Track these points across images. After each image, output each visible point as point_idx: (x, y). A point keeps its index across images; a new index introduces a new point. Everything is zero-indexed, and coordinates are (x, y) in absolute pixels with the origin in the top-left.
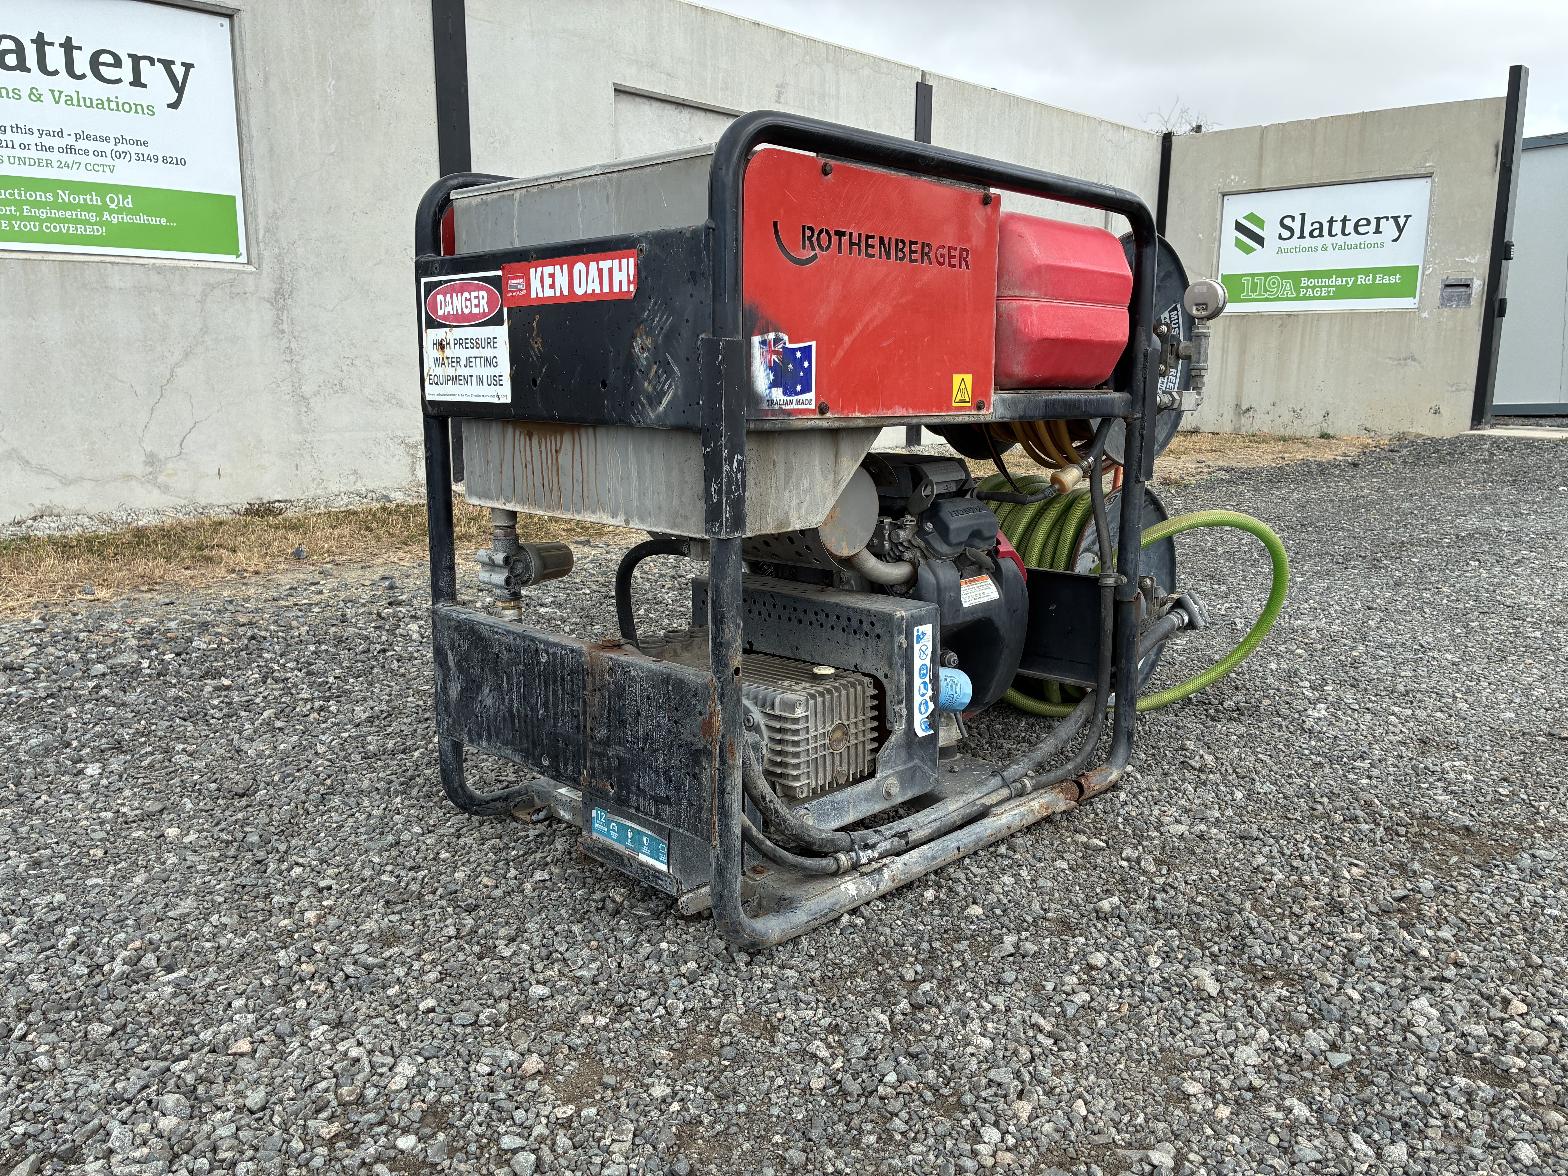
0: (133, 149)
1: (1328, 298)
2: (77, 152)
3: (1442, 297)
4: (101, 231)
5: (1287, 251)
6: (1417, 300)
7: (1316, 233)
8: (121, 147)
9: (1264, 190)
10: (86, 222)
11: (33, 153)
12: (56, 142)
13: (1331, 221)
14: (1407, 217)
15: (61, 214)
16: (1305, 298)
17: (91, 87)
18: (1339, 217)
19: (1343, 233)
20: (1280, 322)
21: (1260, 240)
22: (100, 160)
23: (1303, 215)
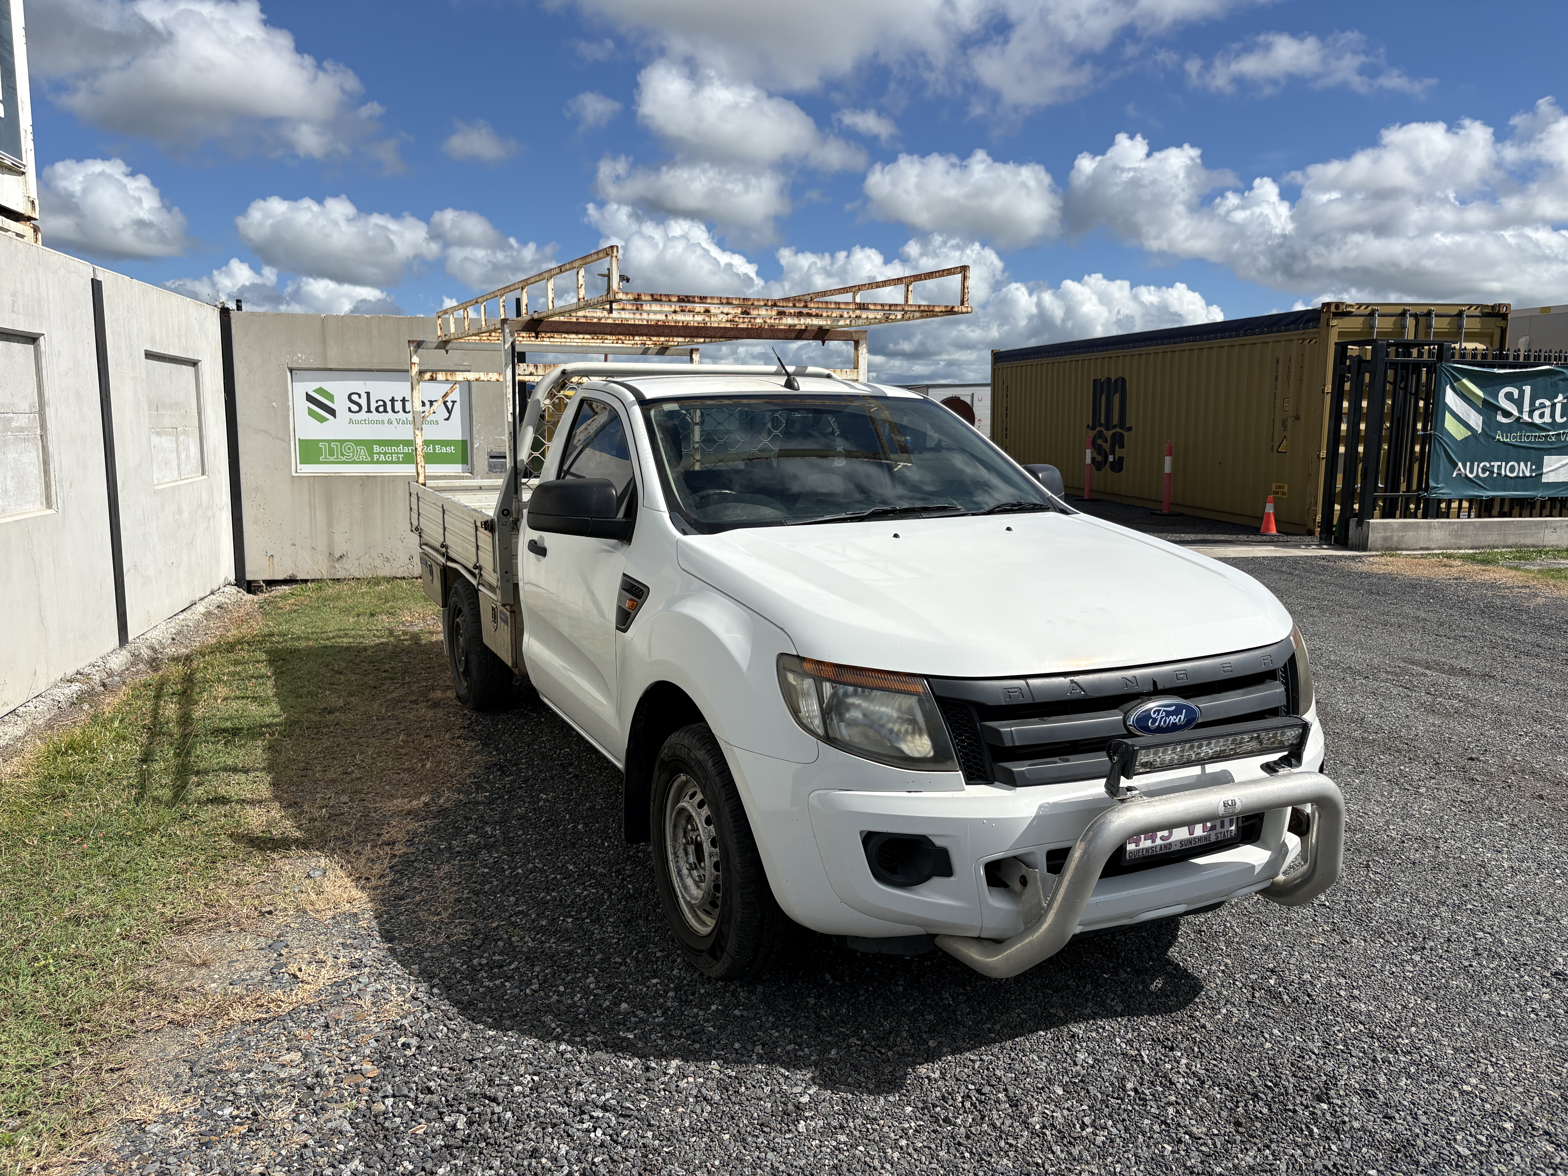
1: (398, 462)
3: (490, 466)
5: (358, 422)
6: (469, 466)
7: (381, 409)
9: (331, 370)
13: (393, 400)
14: (454, 402)
16: (378, 462)
18: (399, 397)
19: (404, 410)
20: (361, 482)
21: (332, 412)
23: (368, 394)
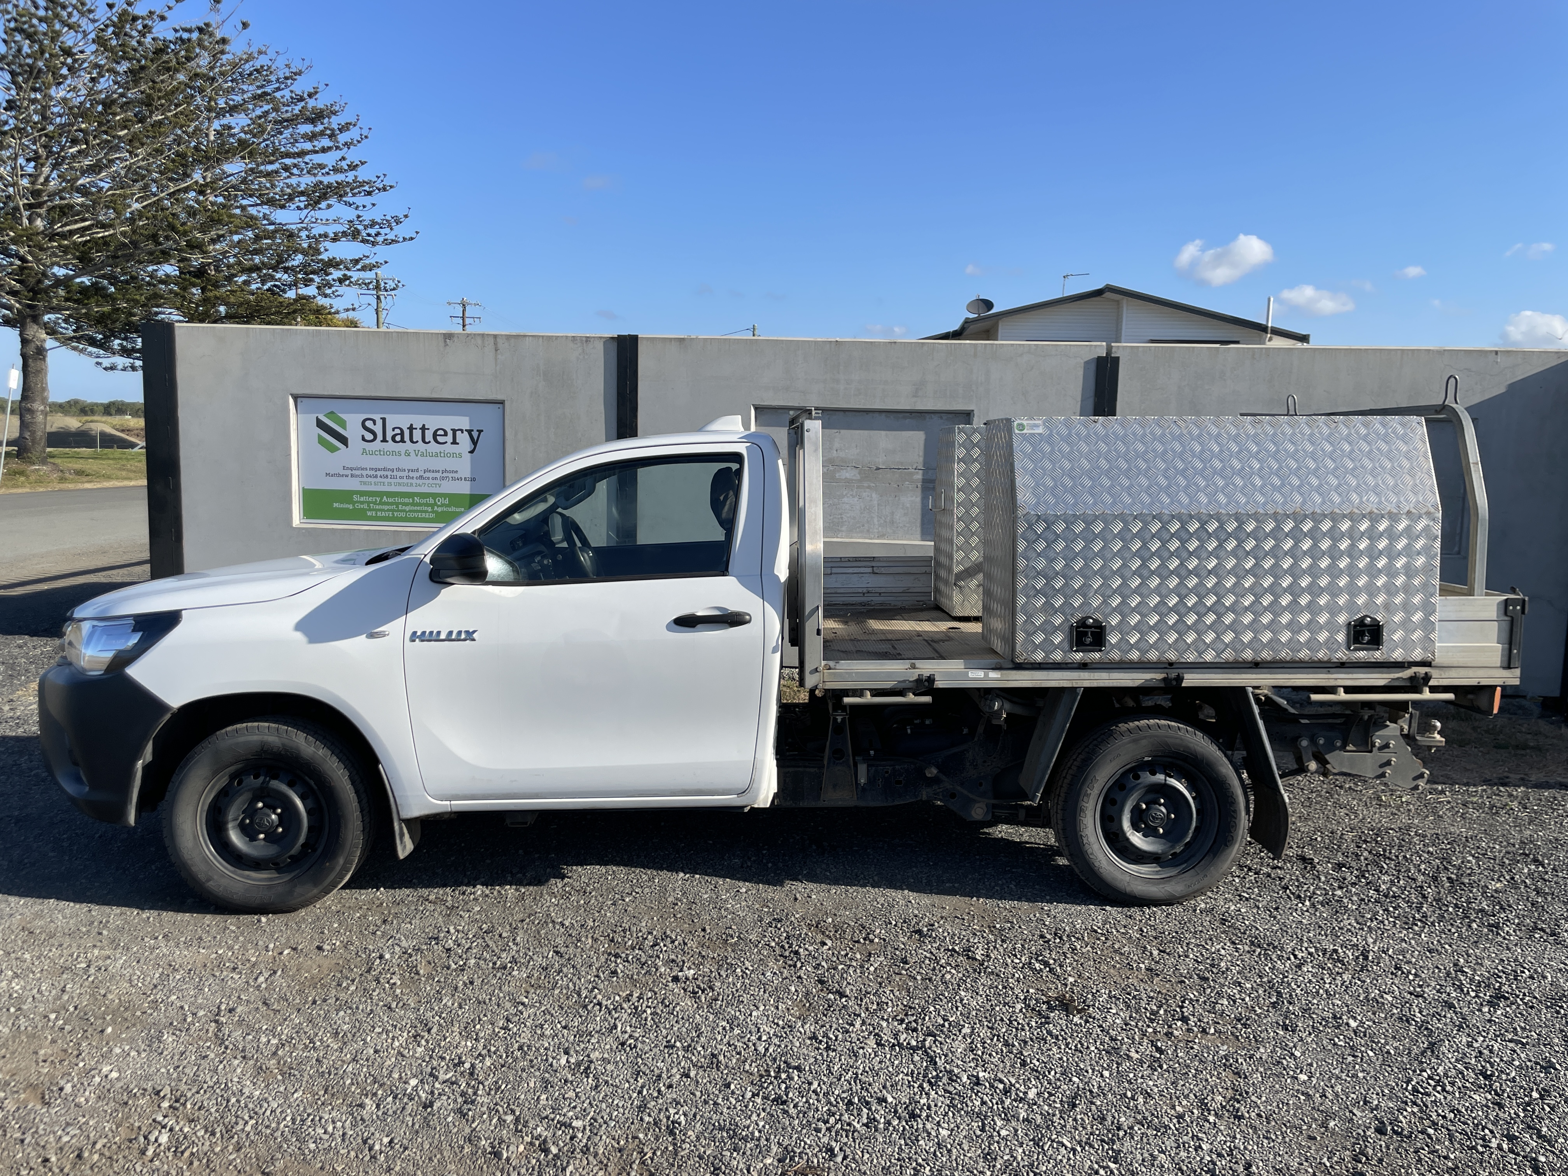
0: (450, 475)
2: (424, 479)
4: (432, 516)
8: (445, 475)
10: (426, 512)
11: (405, 481)
12: (415, 475)
15: (415, 508)
17: (433, 447)
22: (435, 482)
